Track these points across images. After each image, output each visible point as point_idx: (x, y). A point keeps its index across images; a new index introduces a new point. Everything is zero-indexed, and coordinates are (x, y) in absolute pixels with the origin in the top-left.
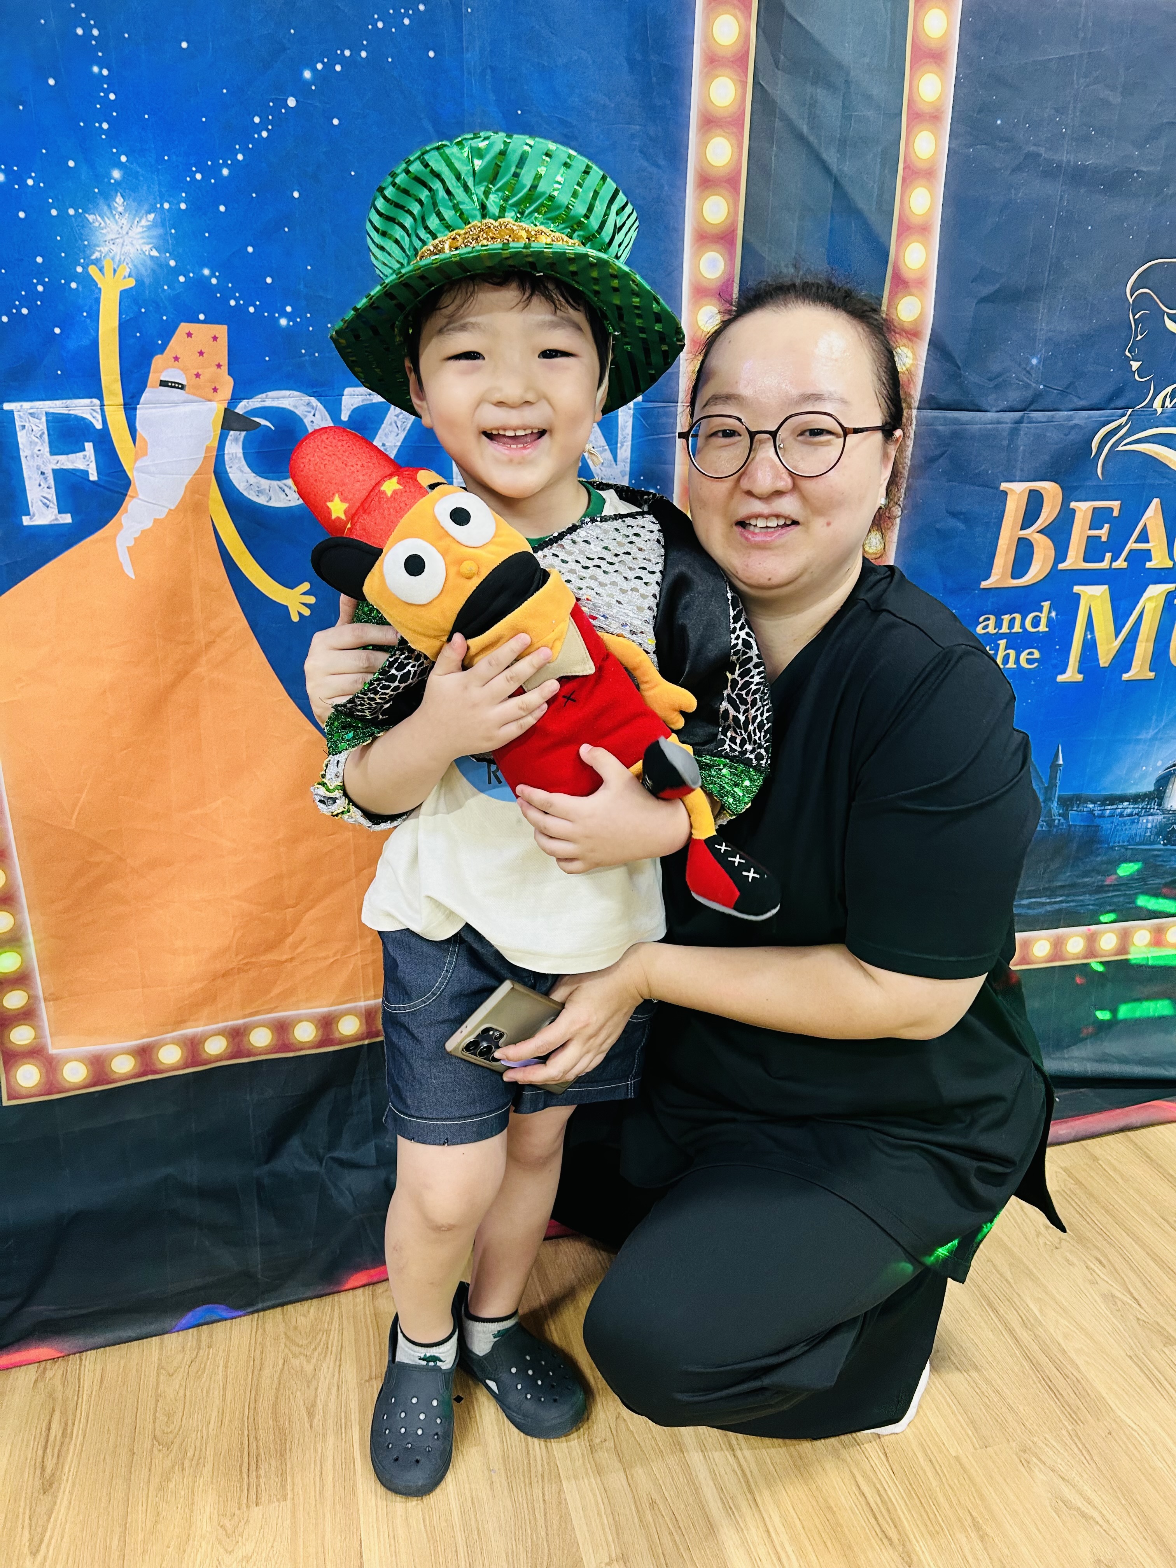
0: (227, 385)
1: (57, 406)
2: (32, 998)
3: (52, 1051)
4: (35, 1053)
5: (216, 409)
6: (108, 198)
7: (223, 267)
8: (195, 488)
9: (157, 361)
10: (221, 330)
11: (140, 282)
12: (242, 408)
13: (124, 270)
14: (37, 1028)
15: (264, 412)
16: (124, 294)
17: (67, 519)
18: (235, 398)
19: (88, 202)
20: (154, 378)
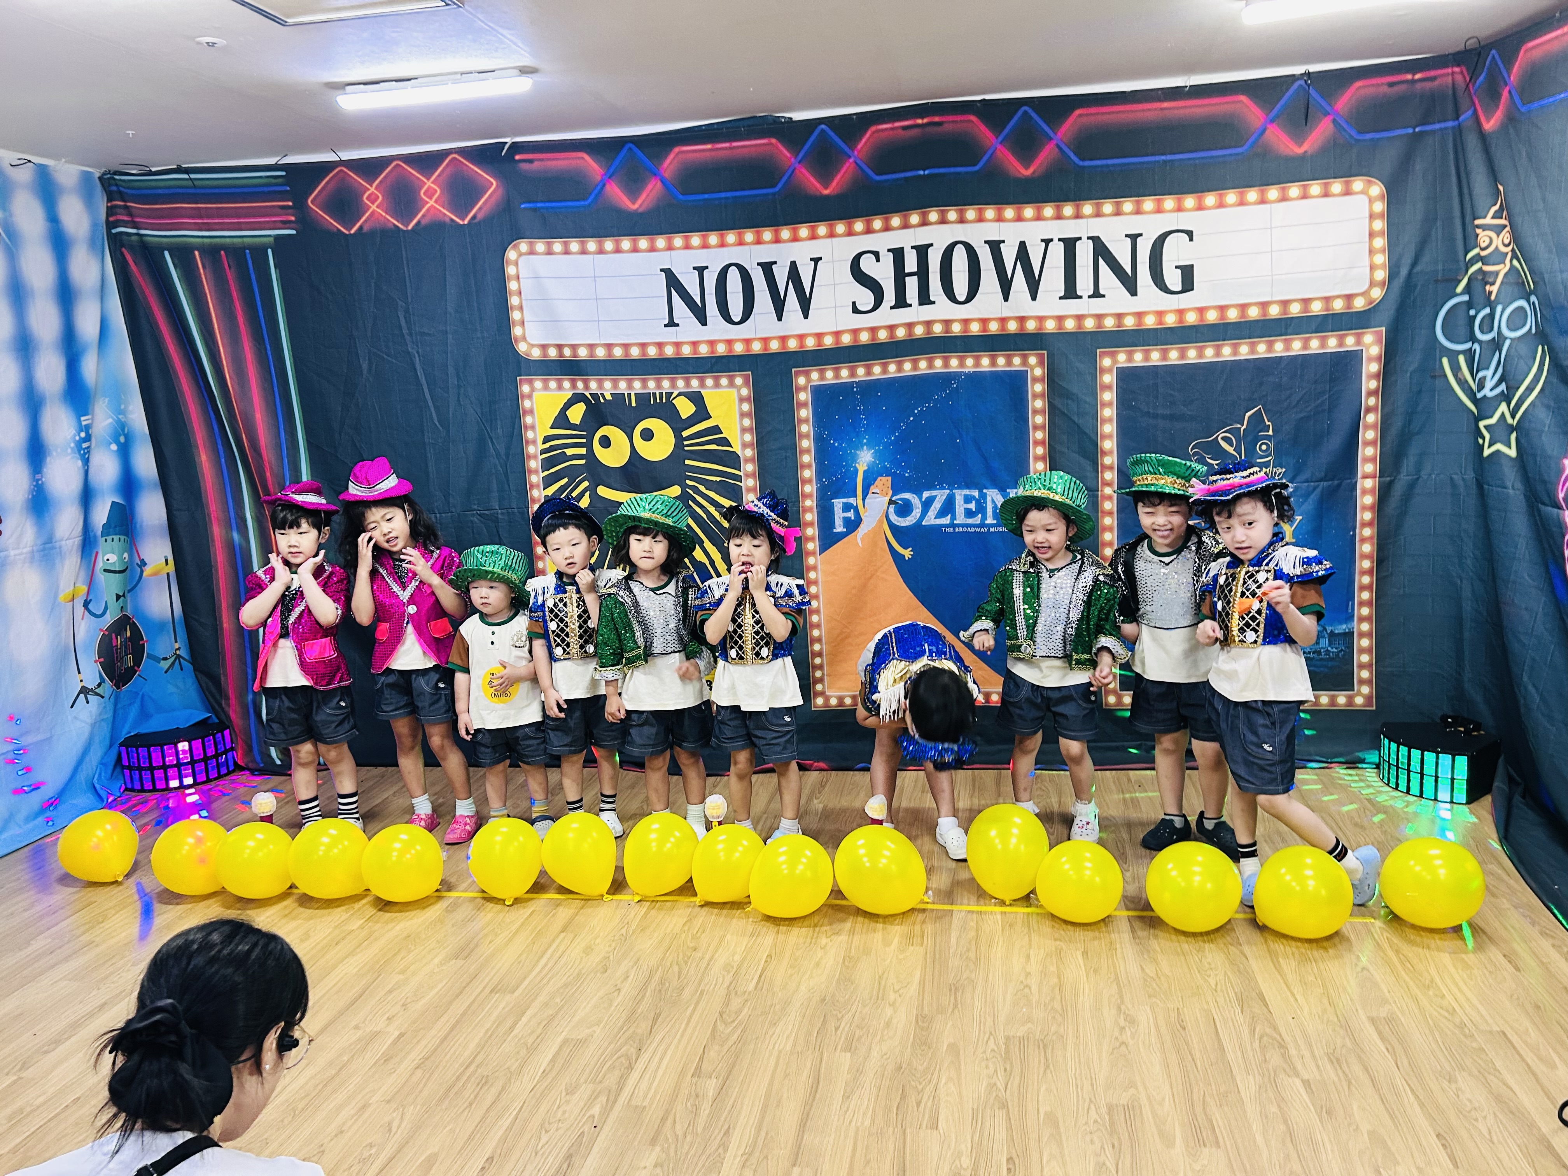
0: (890, 492)
1: (845, 500)
2: (823, 674)
3: (827, 693)
4: (822, 694)
5: (887, 499)
6: (862, 447)
7: (891, 462)
8: (880, 522)
9: (872, 487)
10: (890, 478)
11: (869, 468)
12: (894, 499)
13: (865, 465)
14: (823, 685)
15: (900, 499)
16: (865, 471)
17: (845, 530)
18: (892, 496)
19: (857, 449)
20: (870, 492)
